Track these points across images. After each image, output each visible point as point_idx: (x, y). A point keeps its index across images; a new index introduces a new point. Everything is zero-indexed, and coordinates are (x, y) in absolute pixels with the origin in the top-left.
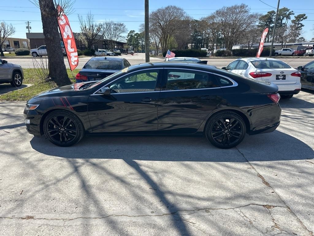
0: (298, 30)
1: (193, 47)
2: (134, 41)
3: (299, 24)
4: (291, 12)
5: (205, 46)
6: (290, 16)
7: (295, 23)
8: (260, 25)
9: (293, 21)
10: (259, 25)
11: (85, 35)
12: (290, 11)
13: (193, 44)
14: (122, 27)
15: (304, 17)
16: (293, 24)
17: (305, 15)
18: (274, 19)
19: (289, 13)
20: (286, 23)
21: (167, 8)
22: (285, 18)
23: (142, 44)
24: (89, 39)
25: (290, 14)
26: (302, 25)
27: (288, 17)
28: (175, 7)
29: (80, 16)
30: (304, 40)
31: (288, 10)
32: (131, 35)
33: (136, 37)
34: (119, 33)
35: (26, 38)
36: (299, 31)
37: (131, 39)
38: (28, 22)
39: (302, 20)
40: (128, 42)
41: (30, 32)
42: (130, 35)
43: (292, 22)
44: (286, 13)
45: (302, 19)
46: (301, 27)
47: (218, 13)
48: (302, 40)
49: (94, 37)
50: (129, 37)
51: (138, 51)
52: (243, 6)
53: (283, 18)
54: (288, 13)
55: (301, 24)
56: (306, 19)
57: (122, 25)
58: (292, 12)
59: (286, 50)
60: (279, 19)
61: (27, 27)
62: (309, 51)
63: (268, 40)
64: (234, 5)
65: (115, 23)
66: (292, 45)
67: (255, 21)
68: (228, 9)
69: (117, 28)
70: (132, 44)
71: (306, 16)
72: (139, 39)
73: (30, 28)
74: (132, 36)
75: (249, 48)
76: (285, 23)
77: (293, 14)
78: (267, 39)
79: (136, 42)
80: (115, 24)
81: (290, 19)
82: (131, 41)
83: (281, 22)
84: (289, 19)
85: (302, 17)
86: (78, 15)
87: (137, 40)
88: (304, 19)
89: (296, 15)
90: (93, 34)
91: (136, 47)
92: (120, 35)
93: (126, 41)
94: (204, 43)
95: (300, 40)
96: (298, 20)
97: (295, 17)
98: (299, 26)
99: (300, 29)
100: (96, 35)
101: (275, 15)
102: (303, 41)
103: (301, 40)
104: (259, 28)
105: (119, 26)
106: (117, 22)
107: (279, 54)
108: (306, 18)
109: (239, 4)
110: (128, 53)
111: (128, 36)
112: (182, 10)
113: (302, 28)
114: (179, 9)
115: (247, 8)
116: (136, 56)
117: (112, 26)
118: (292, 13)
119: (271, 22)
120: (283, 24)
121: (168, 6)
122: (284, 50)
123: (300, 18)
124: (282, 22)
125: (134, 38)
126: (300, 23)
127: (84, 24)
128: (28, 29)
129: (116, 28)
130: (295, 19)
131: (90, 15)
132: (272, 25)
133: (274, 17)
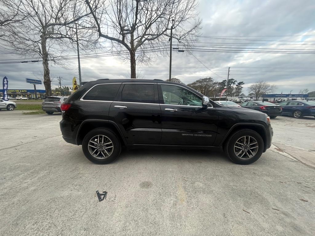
3: (240, 87)
9: (237, 85)
16: (237, 87)
17: (243, 82)
20: (233, 86)
22: (232, 84)
25: (235, 82)
27: (234, 83)
30: (244, 95)
31: (233, 80)
36: (241, 90)
39: (242, 85)
47: (197, 81)
52: (210, 78)
54: (234, 81)
55: (241, 87)
56: (244, 84)
58: (236, 80)
60: (229, 84)
67: (216, 85)
81: (235, 84)
83: (230, 85)
89: (238, 82)
95: (242, 95)
104: (219, 89)
115: (212, 79)
119: (225, 86)
123: (240, 84)
132: (226, 87)
133: (226, 83)
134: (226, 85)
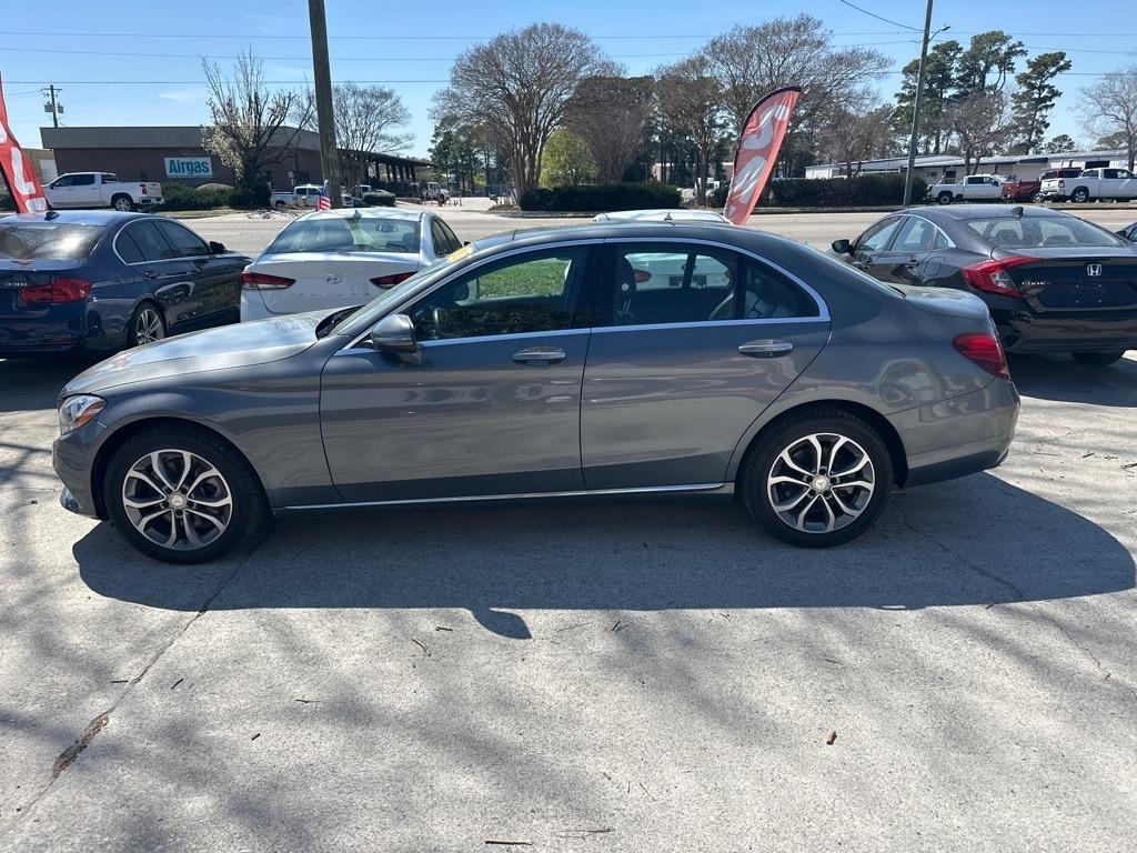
0: (1041, 109)
1: (668, 173)
2: (458, 155)
3: (1042, 88)
4: (1014, 46)
5: (710, 169)
6: (1013, 59)
7: (1032, 87)
8: (906, 92)
9: (1023, 79)
10: (903, 92)
11: (230, 131)
12: (1012, 42)
13: (668, 165)
14: (388, 103)
15: (1062, 63)
16: (1024, 89)
17: (1062, 56)
18: (957, 70)
19: (1010, 48)
20: (999, 85)
21: (530, 33)
22: (995, 68)
23: (488, 165)
24: (247, 149)
25: (1011, 53)
26: (1055, 94)
27: (1005, 64)
28: (557, 30)
29: (210, 63)
30: (1071, 145)
31: (1004, 40)
32: (448, 133)
33: (462, 138)
34: (377, 124)
35: (41, 147)
36: (1044, 112)
37: (445, 148)
38: (52, 89)
39: (1053, 74)
40: (433, 159)
41: (59, 126)
42: (443, 131)
43: (1020, 83)
44: (997, 50)
45: (1052, 70)
46: (1050, 99)
47: (719, 49)
48: (1065, 144)
49: (266, 137)
50: (440, 139)
51: (474, 192)
52: (802, 25)
53: (987, 69)
54: (1004, 48)
55: (1051, 88)
56: (1066, 71)
57: (386, 96)
58: (1020, 44)
59: (980, 181)
60: (974, 70)
61: (49, 108)
62: (1052, 184)
63: (937, 148)
64: (771, 21)
65: (361, 87)
66: (1015, 163)
67: (852, 76)
68: (754, 34)
69: (369, 108)
70: (448, 167)
71: (1067, 59)
72: (475, 147)
73: (61, 110)
74: (448, 136)
75: (849, 175)
76: (996, 86)
77: (1023, 53)
78: (933, 142)
79: (463, 157)
80: (362, 94)
81: (1012, 69)
82: (446, 156)
83: (983, 80)
84: (1008, 69)
85: (1052, 63)
86: (204, 60)
87: (467, 151)
88: (1061, 69)
89: (1033, 57)
90: (257, 128)
91: (464, 174)
92: (383, 132)
93: (428, 156)
94: (708, 161)
95: (1057, 144)
96: (1041, 75)
97: (1028, 62)
98: (1044, 94)
99: (1046, 107)
100: (273, 130)
101: (959, 55)
102: (1067, 147)
103: (1061, 146)
104: (902, 104)
105: (378, 98)
106: (369, 84)
107: (954, 196)
108: (1067, 66)
109: (791, 17)
110: (422, 198)
111: (437, 135)
112: (585, 39)
113: (1053, 101)
114: (572, 36)
115: (819, 32)
116: (453, 207)
117: (350, 101)
118: (1018, 49)
119: (946, 81)
120: (990, 88)
121: (532, 25)
122: (971, 181)
123: (1046, 66)
124: (984, 83)
125: (457, 142)
126: (1047, 86)
127: (226, 93)
128: (51, 114)
129: (367, 106)
130: (1028, 71)
131: (248, 60)
132: (950, 92)
133: (956, 65)
134: (954, 75)
